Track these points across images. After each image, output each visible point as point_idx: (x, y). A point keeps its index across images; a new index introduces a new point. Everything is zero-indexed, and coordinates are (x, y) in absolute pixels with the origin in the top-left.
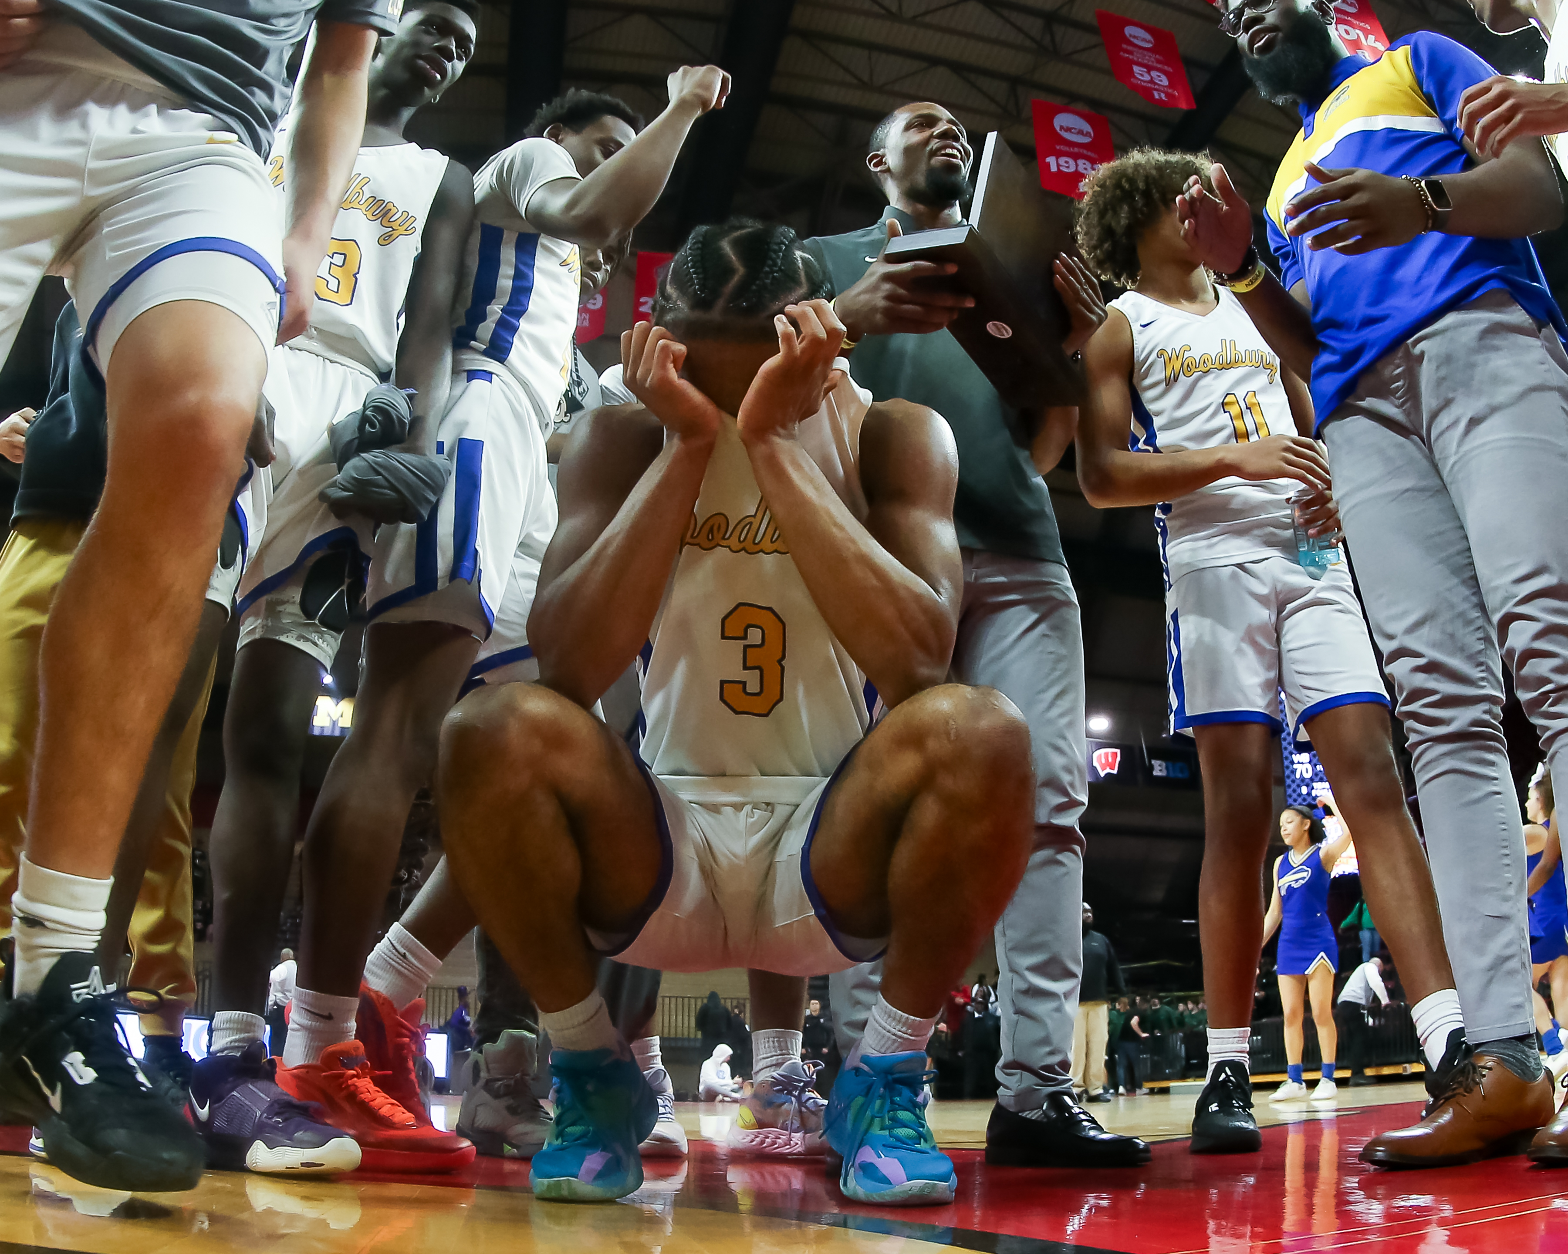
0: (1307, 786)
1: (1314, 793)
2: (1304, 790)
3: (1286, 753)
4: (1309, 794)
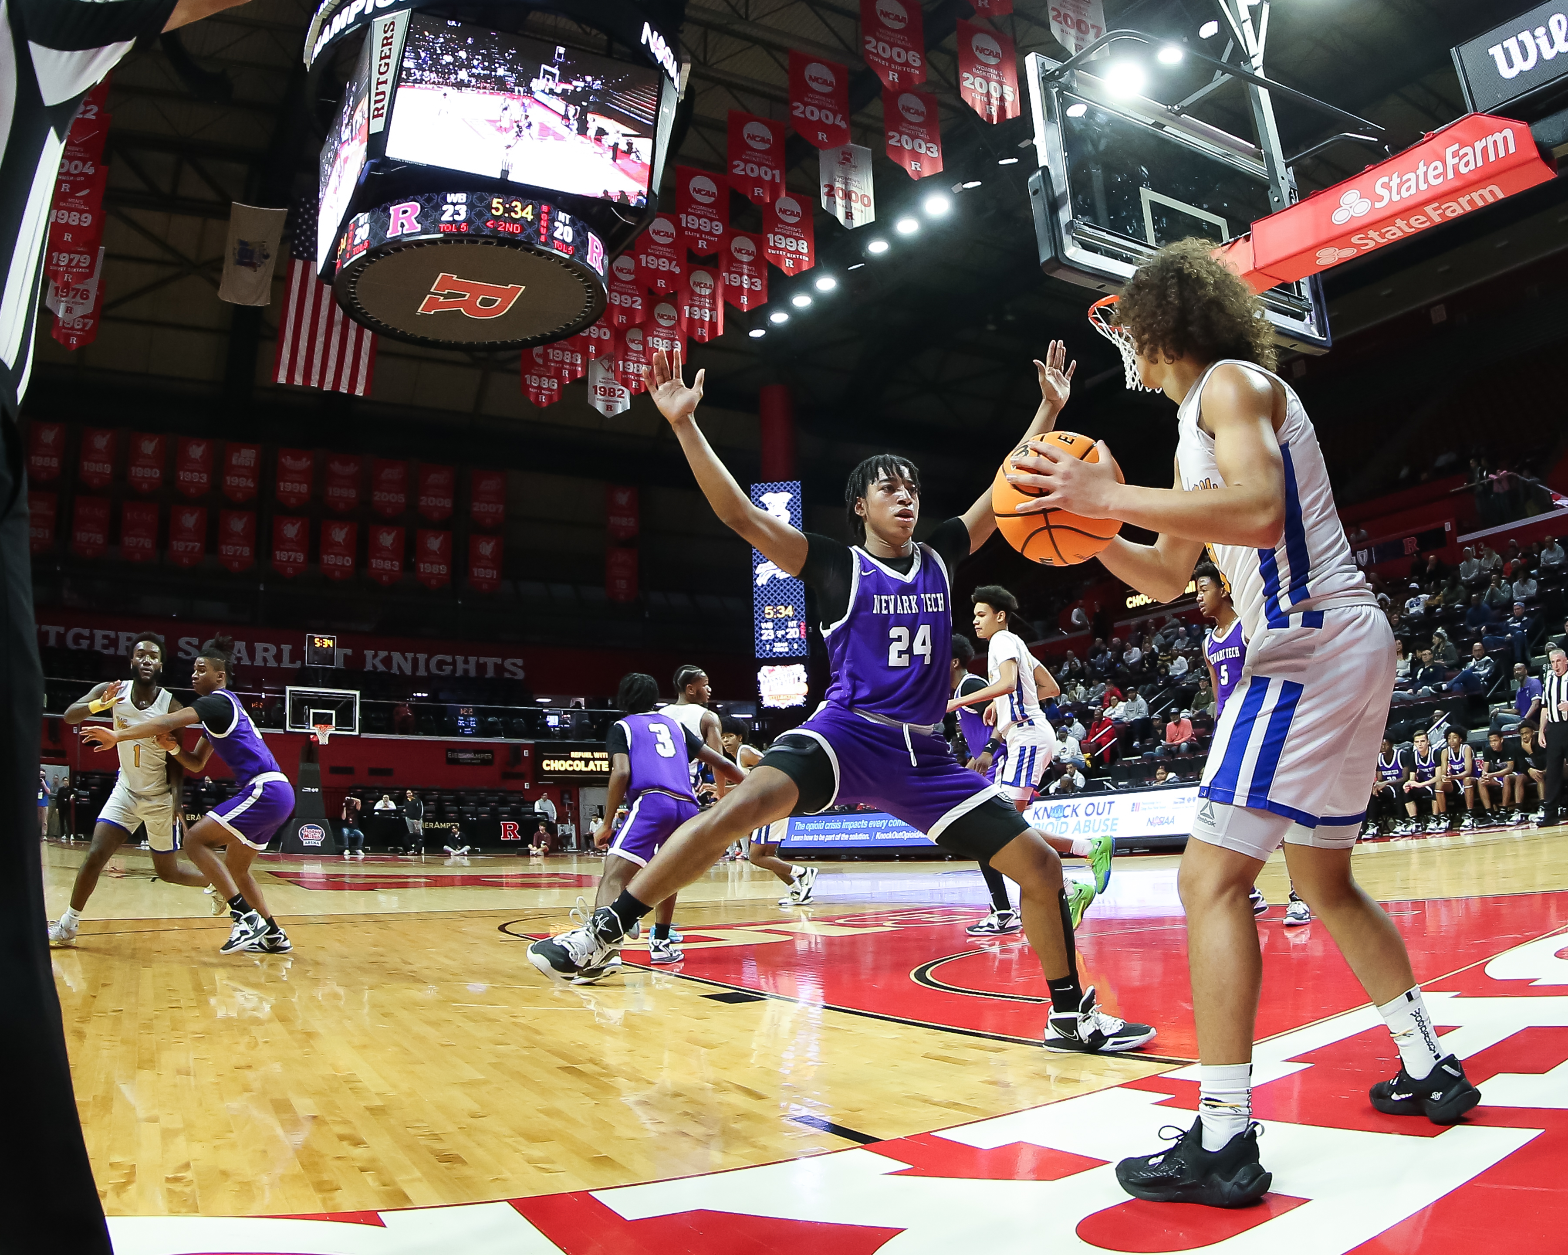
0: (770, 644)
1: (774, 650)
2: (768, 647)
3: (756, 622)
4: (771, 651)
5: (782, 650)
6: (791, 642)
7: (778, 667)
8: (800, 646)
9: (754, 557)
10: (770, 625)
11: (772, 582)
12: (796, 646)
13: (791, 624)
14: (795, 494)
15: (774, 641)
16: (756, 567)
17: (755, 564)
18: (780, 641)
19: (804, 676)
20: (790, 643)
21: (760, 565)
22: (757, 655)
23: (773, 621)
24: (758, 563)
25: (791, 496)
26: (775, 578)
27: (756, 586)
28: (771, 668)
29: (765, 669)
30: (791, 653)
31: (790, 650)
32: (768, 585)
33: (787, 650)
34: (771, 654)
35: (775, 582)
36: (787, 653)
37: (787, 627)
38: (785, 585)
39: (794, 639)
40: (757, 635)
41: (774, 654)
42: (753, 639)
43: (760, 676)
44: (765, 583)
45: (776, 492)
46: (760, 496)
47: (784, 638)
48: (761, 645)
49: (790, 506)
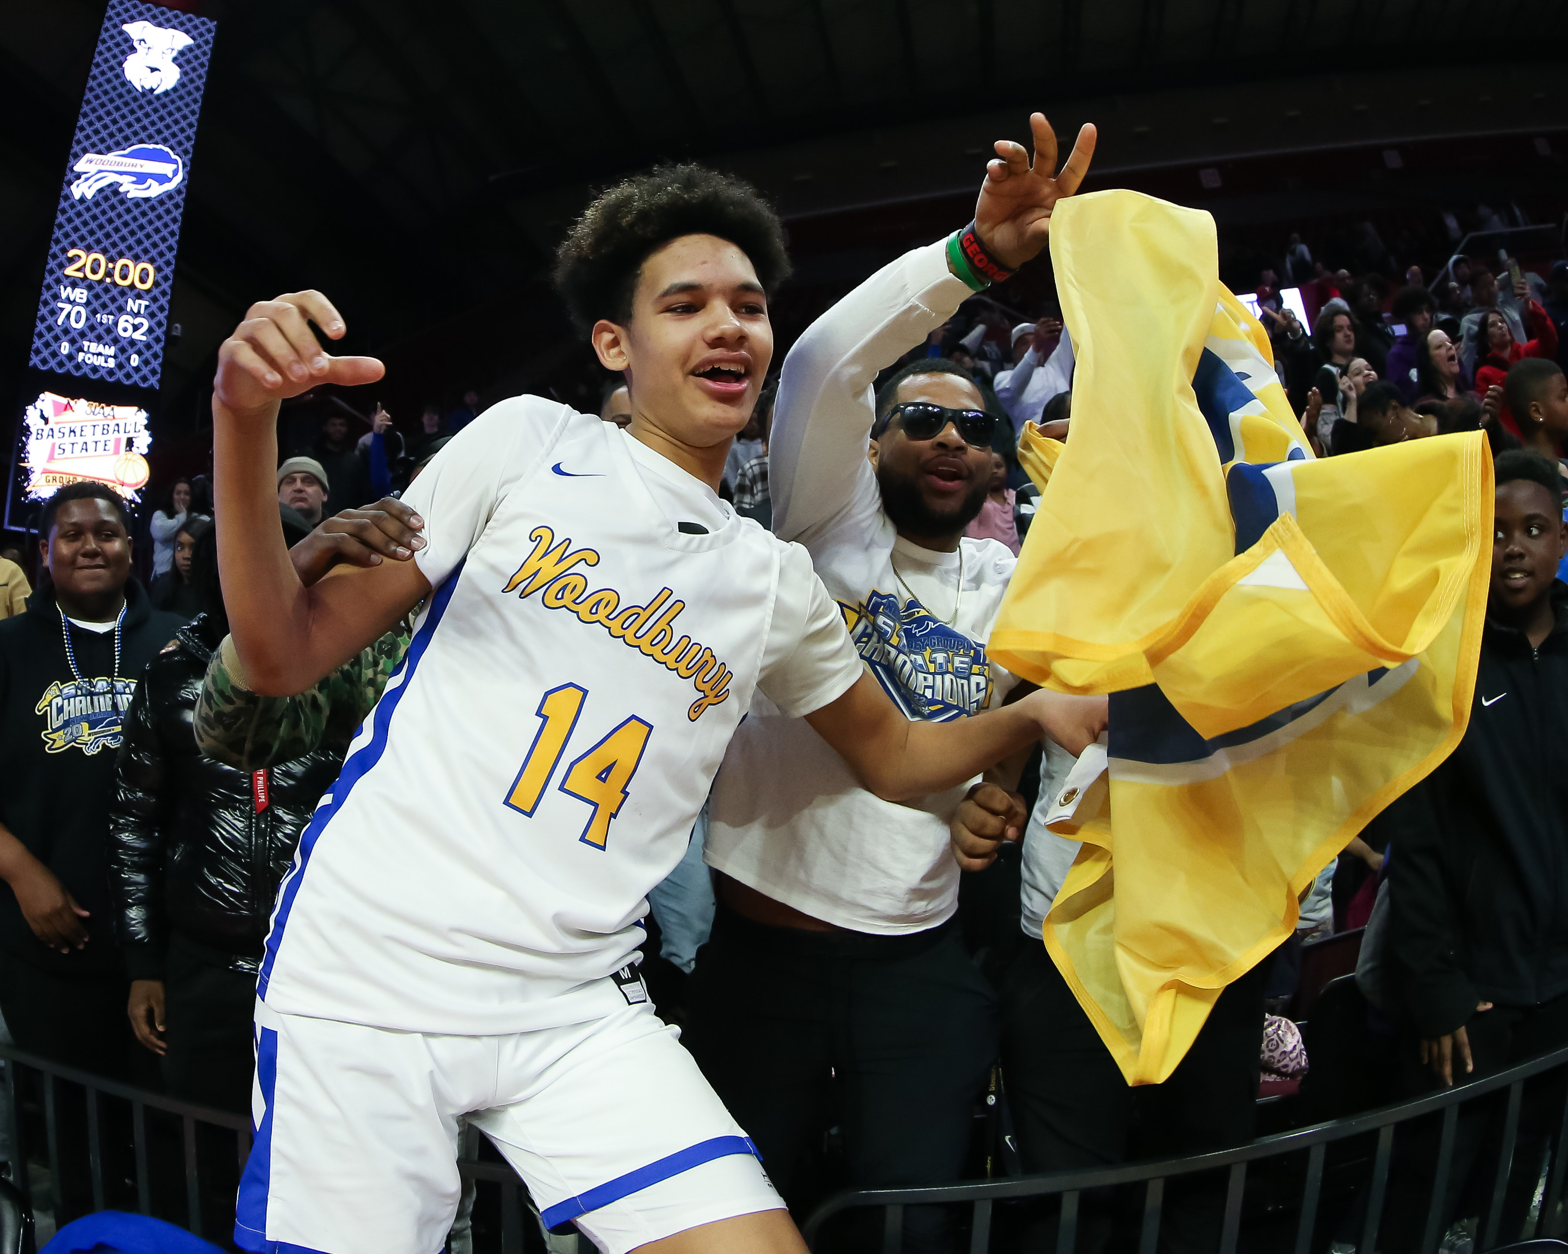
5: (99, 361)
6: (124, 347)
7: (82, 402)
8: (146, 362)
9: (79, 135)
10: (80, 294)
11: (106, 199)
12: (135, 360)
13: (132, 305)
14: (200, 41)
15: (82, 334)
16: (77, 157)
17: (76, 148)
18: (99, 339)
19: (144, 440)
20: (123, 350)
21: (88, 156)
22: (35, 360)
23: (90, 287)
24: (85, 151)
25: (189, 41)
26: (116, 193)
27: (67, 198)
28: (64, 400)
29: (48, 401)
30: (120, 375)
31: (120, 366)
32: (97, 204)
33: (112, 363)
34: (69, 366)
35: (114, 200)
36: (111, 372)
37: (121, 310)
38: (136, 212)
39: (132, 342)
40: (43, 311)
41: (78, 367)
42: (31, 318)
43: (32, 417)
44: (89, 195)
45: (160, 25)
46: (124, 22)
47: (107, 335)
48: (48, 337)
49: (182, 58)
